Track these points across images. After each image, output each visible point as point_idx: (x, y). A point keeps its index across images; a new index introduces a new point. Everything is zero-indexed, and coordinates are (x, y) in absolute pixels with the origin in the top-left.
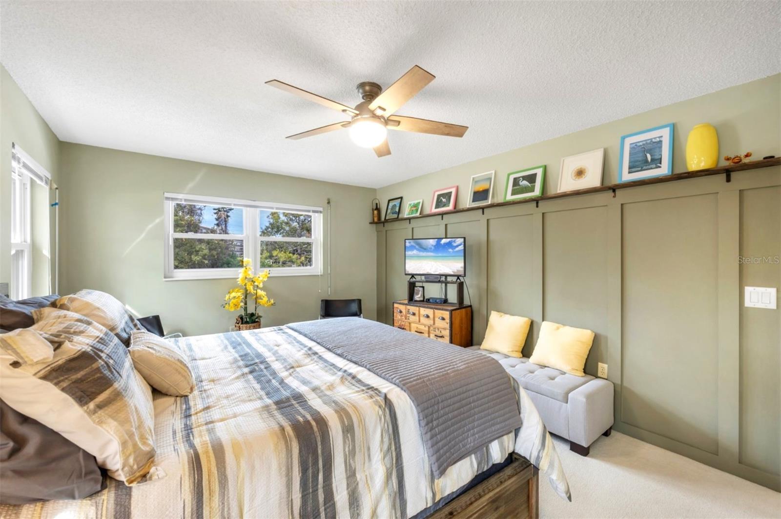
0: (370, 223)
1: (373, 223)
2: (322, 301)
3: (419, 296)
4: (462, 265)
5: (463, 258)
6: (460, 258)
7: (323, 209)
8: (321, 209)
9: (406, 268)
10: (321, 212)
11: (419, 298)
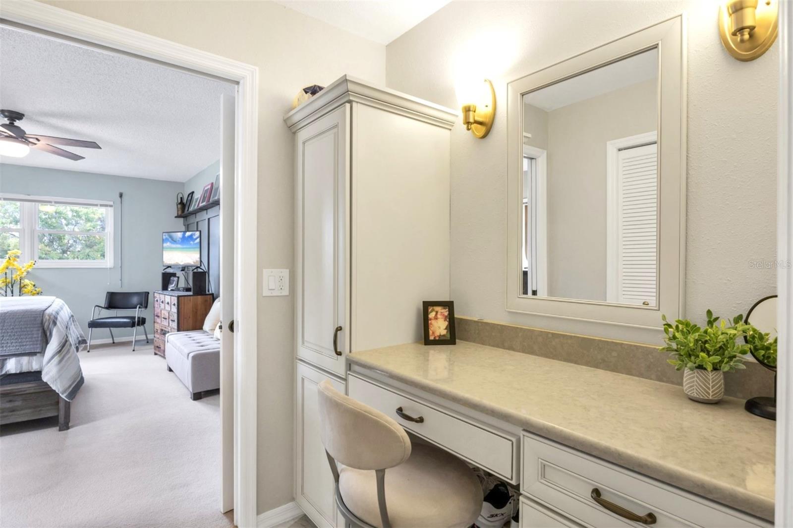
0: (176, 217)
1: (178, 217)
2: (108, 293)
3: (173, 285)
4: (198, 256)
5: (199, 249)
6: (196, 249)
7: (114, 203)
8: (111, 203)
9: (164, 260)
10: (111, 206)
11: (173, 287)
